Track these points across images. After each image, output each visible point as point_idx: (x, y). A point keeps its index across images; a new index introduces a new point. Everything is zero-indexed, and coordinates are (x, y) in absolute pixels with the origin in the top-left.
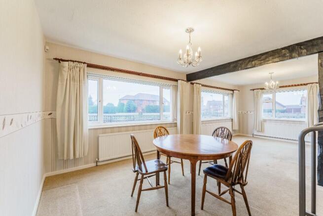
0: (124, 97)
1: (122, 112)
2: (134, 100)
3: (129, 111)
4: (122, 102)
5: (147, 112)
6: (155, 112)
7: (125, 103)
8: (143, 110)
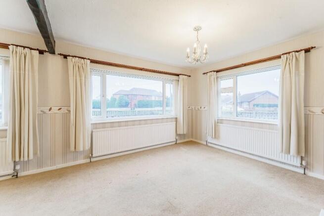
0: (117, 92)
1: (114, 107)
2: (128, 95)
3: (121, 106)
4: (115, 97)
5: (139, 107)
6: (147, 107)
7: (117, 98)
8: (135, 105)
